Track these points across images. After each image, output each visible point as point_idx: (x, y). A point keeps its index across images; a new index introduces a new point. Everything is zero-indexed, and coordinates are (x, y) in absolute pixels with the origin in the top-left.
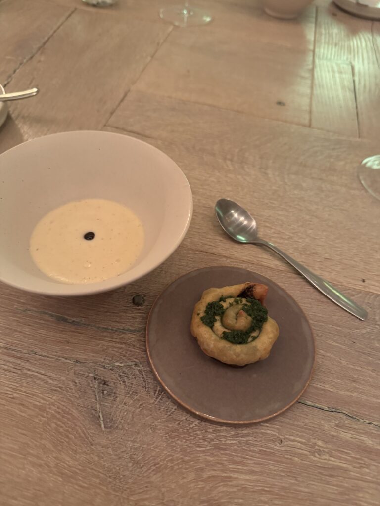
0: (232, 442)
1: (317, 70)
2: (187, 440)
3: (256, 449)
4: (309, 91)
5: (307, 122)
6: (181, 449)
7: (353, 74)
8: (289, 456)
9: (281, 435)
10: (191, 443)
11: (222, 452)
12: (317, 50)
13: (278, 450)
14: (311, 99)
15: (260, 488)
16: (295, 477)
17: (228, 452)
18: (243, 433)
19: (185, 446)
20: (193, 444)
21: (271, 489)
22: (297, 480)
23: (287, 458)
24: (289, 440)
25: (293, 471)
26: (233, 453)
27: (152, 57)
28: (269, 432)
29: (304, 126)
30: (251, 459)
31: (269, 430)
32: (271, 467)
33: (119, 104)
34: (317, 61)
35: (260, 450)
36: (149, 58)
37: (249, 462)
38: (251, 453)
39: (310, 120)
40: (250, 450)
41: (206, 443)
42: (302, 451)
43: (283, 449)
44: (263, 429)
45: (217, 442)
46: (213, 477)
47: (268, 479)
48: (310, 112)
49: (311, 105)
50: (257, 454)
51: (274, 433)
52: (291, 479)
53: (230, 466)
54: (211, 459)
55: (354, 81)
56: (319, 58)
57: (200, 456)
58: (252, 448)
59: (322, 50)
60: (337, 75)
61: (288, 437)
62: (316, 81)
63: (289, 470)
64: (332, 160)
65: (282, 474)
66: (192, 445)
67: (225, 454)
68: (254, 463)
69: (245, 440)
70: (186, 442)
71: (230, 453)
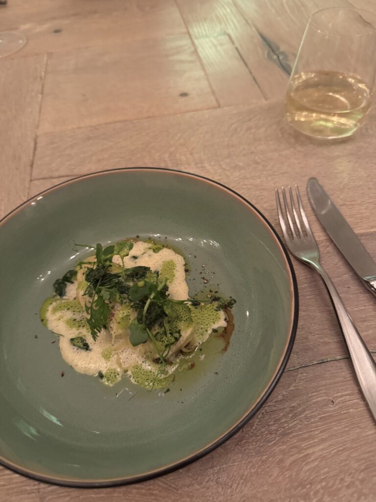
0: (293, 423)
1: (200, 50)
2: (256, 442)
3: (316, 419)
4: (202, 73)
5: (214, 103)
6: (255, 453)
7: (233, 42)
8: (345, 411)
9: (330, 397)
10: (261, 443)
11: (290, 436)
12: (191, 31)
13: (334, 411)
14: (208, 79)
15: (335, 451)
16: (358, 427)
17: (295, 434)
18: (299, 411)
19: (258, 448)
20: (263, 442)
21: (345, 447)
22: (360, 428)
23: (345, 413)
24: (339, 397)
25: (355, 422)
26: (300, 433)
27: (42, 93)
28: (319, 399)
29: (215, 108)
30: (317, 430)
31: (318, 397)
32: (335, 428)
33: (34, 154)
34: (196, 41)
35: (320, 418)
36: (40, 96)
37: (316, 433)
38: (313, 425)
39: (217, 100)
40: (312, 423)
41: (273, 436)
42: (353, 401)
43: (337, 407)
44: (313, 399)
45: (282, 430)
46: (294, 462)
47: (338, 439)
48: (213, 92)
49: (210, 86)
50: (319, 423)
51: (323, 398)
52: (356, 430)
53: (303, 445)
54: (285, 447)
55: (237, 49)
56: (197, 38)
57: (274, 450)
58: (312, 421)
59: (195, 30)
60: (219, 48)
61: (335, 395)
62: (204, 61)
63: (350, 423)
64: (253, 131)
65: (347, 429)
66: (263, 444)
67: (294, 437)
68: (321, 432)
69: (303, 416)
70: (256, 444)
71: (297, 433)
